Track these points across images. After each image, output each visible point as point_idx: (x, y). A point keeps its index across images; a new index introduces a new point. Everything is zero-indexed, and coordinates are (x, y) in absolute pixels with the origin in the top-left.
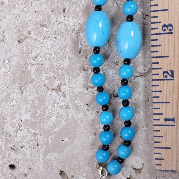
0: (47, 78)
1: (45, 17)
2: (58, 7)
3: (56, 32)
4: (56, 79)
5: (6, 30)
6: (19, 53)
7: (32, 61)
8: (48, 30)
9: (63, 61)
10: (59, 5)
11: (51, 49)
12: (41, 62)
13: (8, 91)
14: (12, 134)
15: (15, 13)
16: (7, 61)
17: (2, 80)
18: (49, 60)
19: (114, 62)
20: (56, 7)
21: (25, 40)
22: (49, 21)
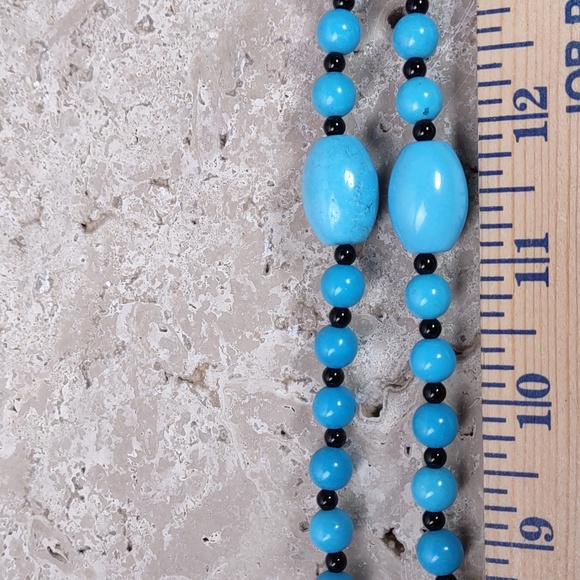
0: (164, 343)
1: (165, 158)
2: (205, 128)
3: (195, 205)
4: (193, 349)
5: (46, 189)
6: (83, 260)
7: (121, 289)
8: (172, 197)
9: (216, 295)
10: (207, 122)
11: (179, 255)
12: (149, 293)
13: (46, 375)
14: (54, 507)
15: (76, 140)
16: (46, 285)
17: (29, 341)
18: (174, 288)
19: (370, 307)
20: (200, 129)
21: (102, 222)
22: (178, 172)
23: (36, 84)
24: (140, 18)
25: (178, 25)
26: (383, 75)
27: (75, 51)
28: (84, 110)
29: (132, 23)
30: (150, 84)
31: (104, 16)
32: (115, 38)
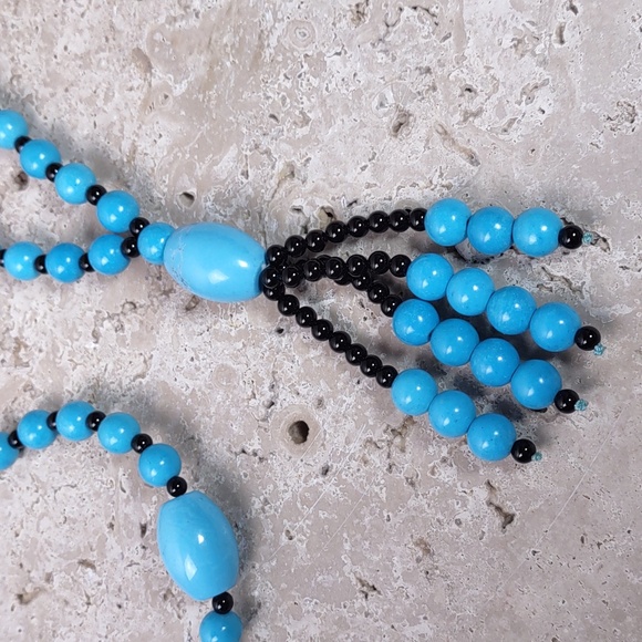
1: (91, 540)
2: (126, 516)
3: (120, 590)
6: (20, 631)
8: (97, 579)
10: (129, 510)
11: (106, 637)
15: (10, 514)
20: (122, 516)
21: (35, 595)
22: (102, 555)
26: (286, 484)
28: (17, 485)
30: (76, 467)
31: (32, 397)
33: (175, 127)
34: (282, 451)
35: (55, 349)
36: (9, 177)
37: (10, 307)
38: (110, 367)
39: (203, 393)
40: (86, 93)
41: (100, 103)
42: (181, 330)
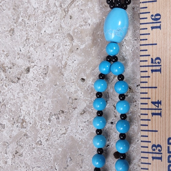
23: (5, 155)
24: (38, 140)
25: (49, 145)
27: (17, 147)
28: (19, 165)
29: (35, 141)
30: (40, 161)
31: (27, 138)
32: (30, 145)
33: (80, 58)
34: (111, 161)
35: (35, 123)
36: (23, 69)
37: (21, 109)
38: (54, 130)
39: (85, 140)
40: (51, 46)
41: (55, 49)
42: (79, 120)
